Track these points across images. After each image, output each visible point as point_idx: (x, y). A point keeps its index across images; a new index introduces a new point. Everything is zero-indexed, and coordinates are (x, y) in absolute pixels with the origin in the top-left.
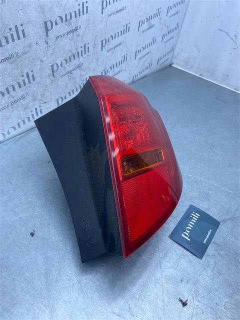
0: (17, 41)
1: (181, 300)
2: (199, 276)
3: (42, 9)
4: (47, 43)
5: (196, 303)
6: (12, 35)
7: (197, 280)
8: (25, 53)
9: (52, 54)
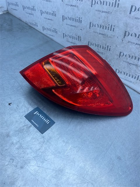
0: (109, 31)
1: (11, 103)
2: (18, 113)
3: (126, 25)
4: (123, 41)
5: (8, 108)
6: (109, 27)
7: (16, 112)
8: (110, 37)
9: (123, 47)
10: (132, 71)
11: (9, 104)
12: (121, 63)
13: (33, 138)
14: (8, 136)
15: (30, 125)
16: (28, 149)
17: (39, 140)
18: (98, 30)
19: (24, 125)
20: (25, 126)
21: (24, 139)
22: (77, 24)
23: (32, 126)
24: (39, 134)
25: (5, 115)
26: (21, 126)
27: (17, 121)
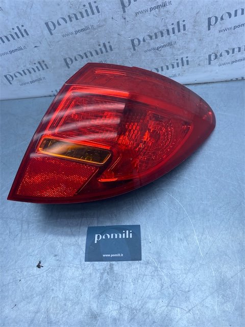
0: (91, 16)
1: (40, 262)
2: (69, 267)
4: (125, 19)
5: (45, 274)
7: (64, 267)
8: (100, 27)
9: (131, 29)
10: (168, 58)
11: (39, 266)
12: (143, 58)
13: (135, 280)
14: (94, 316)
15: (108, 267)
16: (146, 303)
17: (146, 273)
18: (70, 27)
19: (98, 275)
20: (102, 274)
21: (124, 296)
22: (22, 41)
23: (113, 265)
24: (136, 264)
25: (53, 290)
26: (97, 280)
27: (82, 281)
